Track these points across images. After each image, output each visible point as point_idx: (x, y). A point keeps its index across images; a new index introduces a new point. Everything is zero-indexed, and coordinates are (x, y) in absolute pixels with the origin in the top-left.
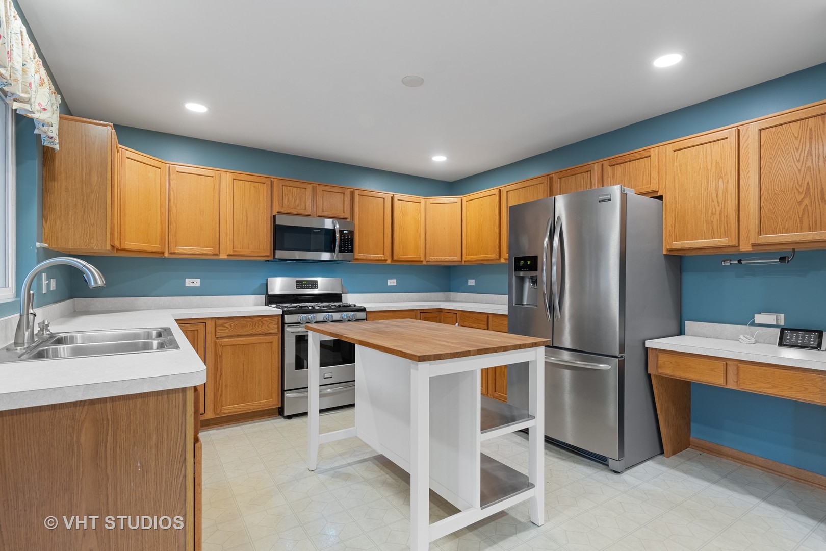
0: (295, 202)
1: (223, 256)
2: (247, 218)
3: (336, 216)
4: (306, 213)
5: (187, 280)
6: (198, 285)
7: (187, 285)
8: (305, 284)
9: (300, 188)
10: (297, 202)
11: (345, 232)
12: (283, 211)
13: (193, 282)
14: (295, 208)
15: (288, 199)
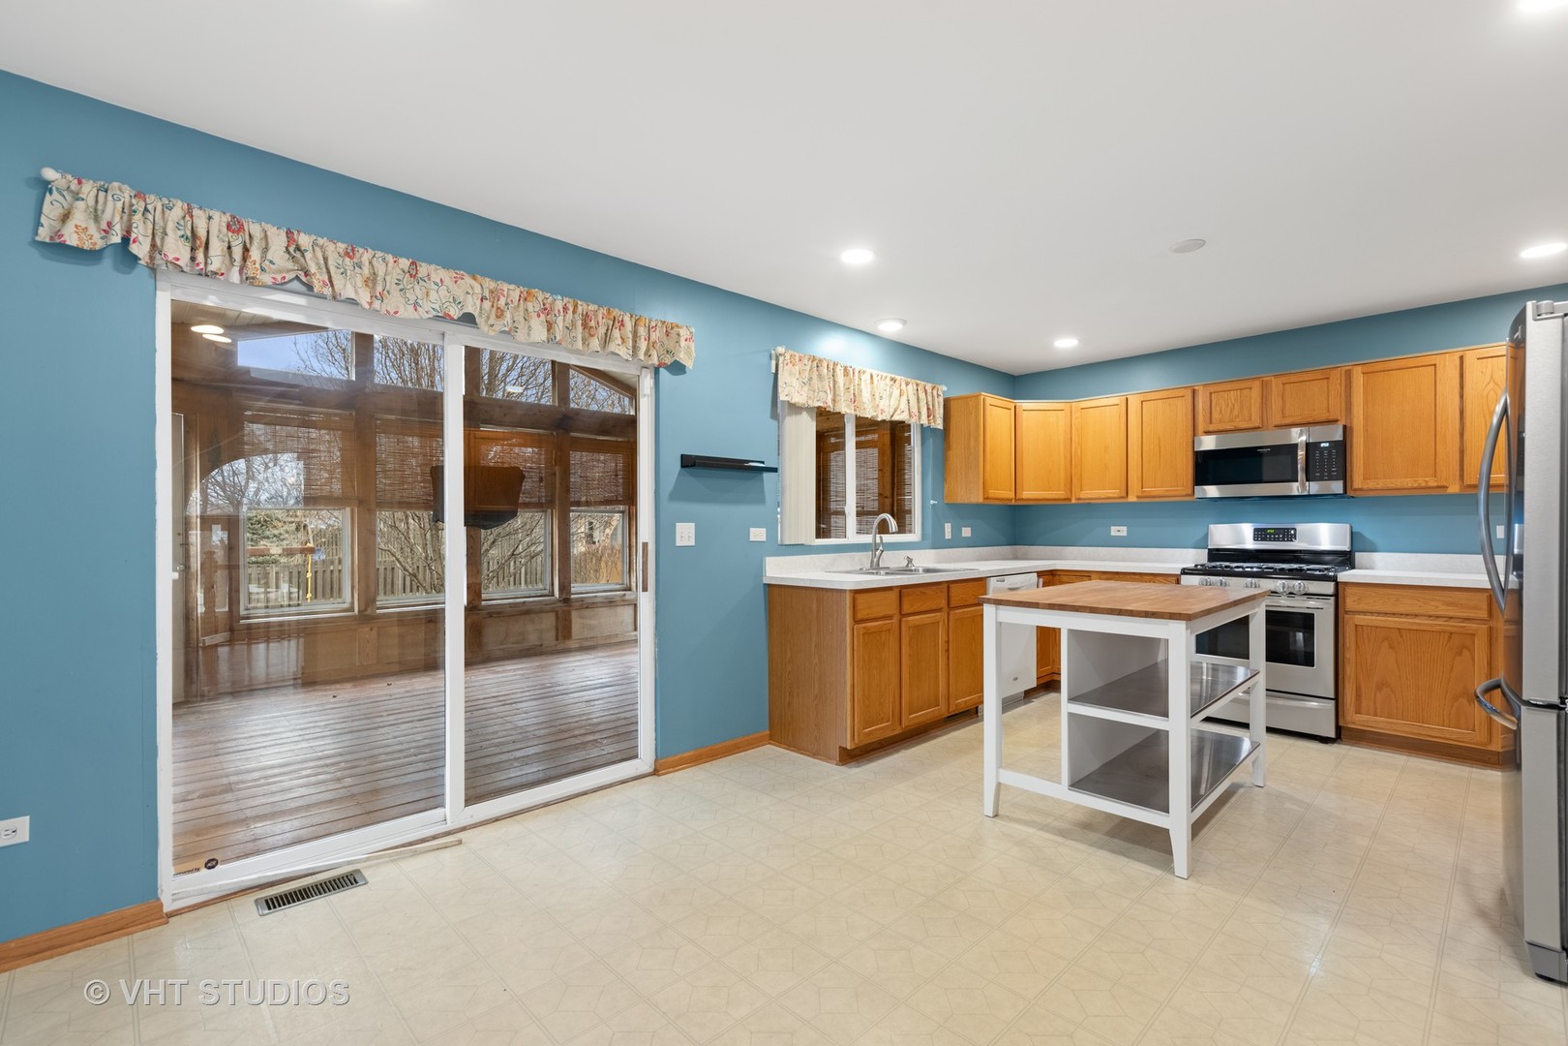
0: (1231, 411)
1: (1132, 498)
2: (1160, 447)
3: (1310, 420)
4: (1251, 426)
5: (1113, 528)
6: (1125, 534)
7: (1113, 534)
8: (1270, 534)
9: (1241, 389)
10: (1236, 412)
11: (1322, 445)
12: (1211, 429)
13: (1119, 531)
14: (1231, 421)
15: (1221, 411)
